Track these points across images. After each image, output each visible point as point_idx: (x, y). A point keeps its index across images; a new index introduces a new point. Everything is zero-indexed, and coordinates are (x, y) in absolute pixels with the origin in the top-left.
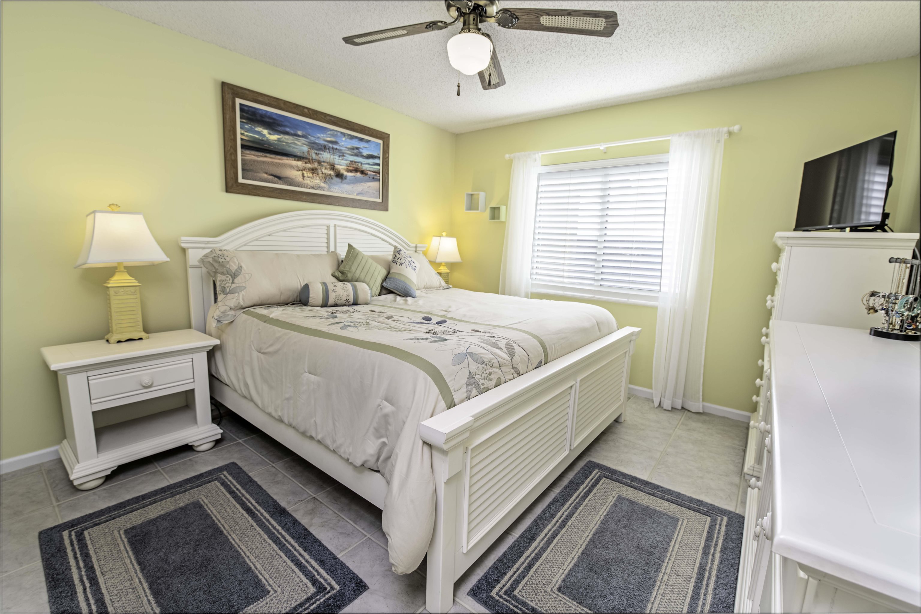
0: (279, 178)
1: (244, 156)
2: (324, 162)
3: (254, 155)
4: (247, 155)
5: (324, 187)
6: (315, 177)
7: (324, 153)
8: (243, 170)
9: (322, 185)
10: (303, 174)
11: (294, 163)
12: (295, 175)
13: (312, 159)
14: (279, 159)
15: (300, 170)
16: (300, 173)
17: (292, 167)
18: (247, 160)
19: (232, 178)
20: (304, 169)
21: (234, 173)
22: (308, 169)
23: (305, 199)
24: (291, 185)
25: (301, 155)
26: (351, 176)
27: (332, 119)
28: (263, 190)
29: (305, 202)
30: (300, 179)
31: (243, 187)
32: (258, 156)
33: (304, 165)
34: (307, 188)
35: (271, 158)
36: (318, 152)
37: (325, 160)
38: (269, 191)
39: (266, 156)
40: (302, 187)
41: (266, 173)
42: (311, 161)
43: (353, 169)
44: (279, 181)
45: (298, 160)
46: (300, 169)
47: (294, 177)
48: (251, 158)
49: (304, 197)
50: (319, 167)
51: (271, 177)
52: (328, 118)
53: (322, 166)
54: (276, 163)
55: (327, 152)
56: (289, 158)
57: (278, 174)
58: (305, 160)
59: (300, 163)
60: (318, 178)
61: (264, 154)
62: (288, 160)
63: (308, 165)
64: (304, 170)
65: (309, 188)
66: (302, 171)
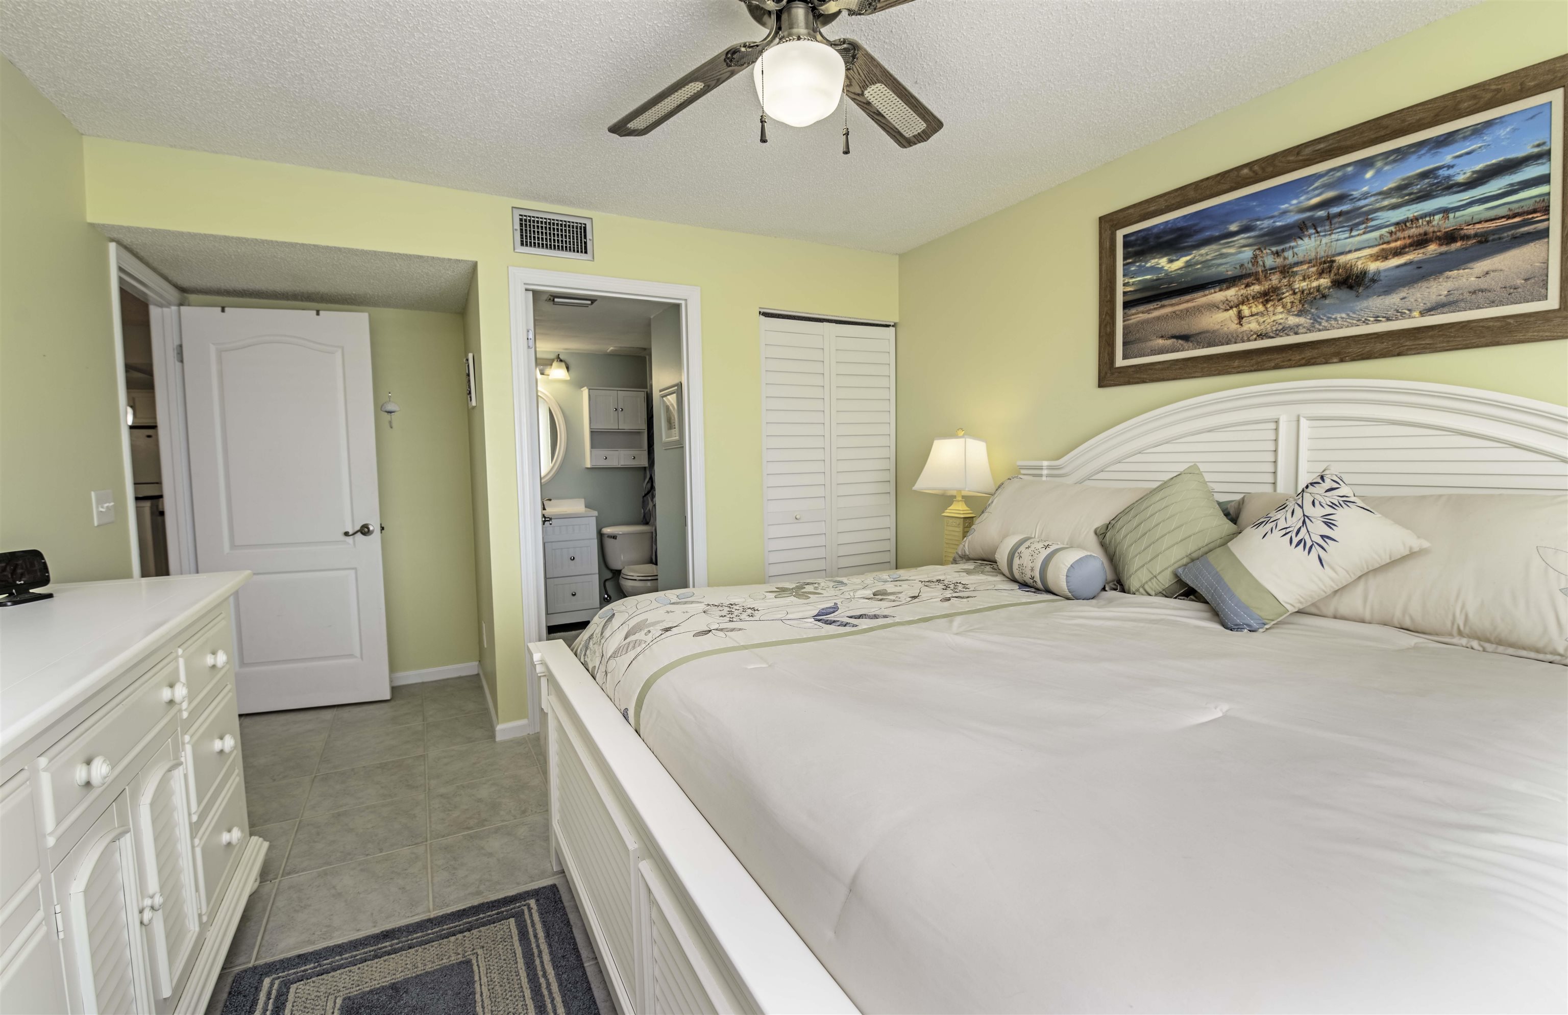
0: (1186, 338)
1: (1128, 320)
2: (1297, 264)
3: (1143, 313)
4: (1133, 317)
5: (1298, 326)
6: (1271, 309)
7: (1300, 242)
8: (1125, 344)
9: (1293, 320)
10: (1239, 312)
11: (1217, 296)
12: (1224, 320)
13: (1265, 271)
14: (1188, 301)
15: (1231, 308)
16: (1233, 313)
17: (1214, 307)
18: (1132, 325)
19: (1106, 363)
20: (1244, 301)
21: (1108, 354)
22: (1253, 298)
23: (1239, 367)
24: (1210, 345)
25: (1238, 272)
26: (1398, 267)
27: (1322, 146)
28: (1151, 369)
29: (1239, 372)
30: (1233, 326)
31: (1120, 373)
32: (1148, 312)
33: (1243, 292)
34: (1249, 340)
35: (1172, 305)
36: (1280, 248)
37: (1302, 259)
38: (1162, 369)
39: (1163, 306)
40: (1236, 343)
41: (1162, 337)
42: (1261, 275)
43: (1408, 241)
44: (1185, 344)
45: (1228, 288)
46: (1232, 303)
47: (1217, 327)
48: (1138, 319)
49: (1236, 363)
50: (1285, 281)
51: (1169, 342)
52: (1308, 151)
53: (1295, 274)
54: (1181, 311)
55: (1310, 236)
56: (1207, 292)
57: (1184, 332)
58: (1245, 281)
59: (1231, 293)
60: (1280, 309)
61: (1160, 304)
62: (1205, 295)
63: (1252, 288)
64: (1243, 303)
65: (1255, 340)
66: (1237, 306)
